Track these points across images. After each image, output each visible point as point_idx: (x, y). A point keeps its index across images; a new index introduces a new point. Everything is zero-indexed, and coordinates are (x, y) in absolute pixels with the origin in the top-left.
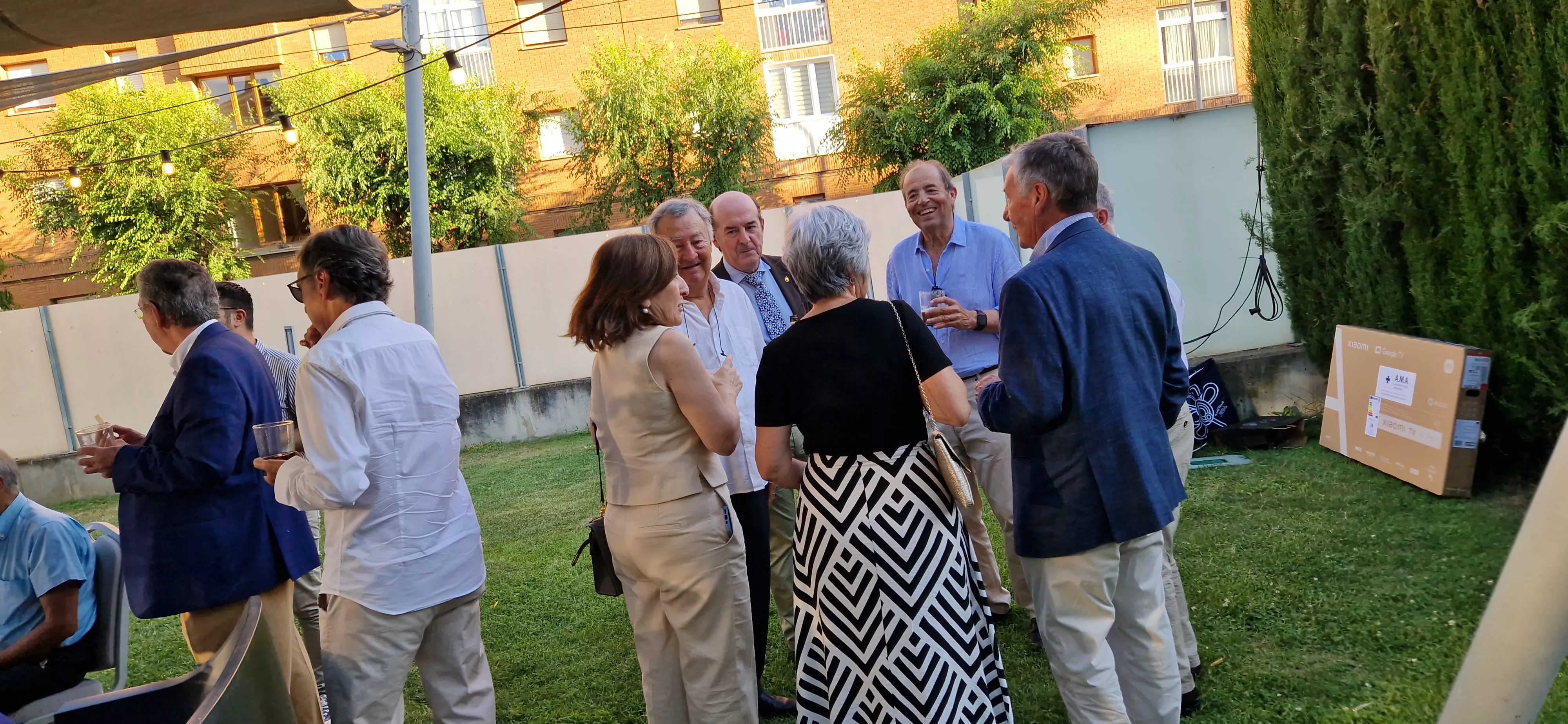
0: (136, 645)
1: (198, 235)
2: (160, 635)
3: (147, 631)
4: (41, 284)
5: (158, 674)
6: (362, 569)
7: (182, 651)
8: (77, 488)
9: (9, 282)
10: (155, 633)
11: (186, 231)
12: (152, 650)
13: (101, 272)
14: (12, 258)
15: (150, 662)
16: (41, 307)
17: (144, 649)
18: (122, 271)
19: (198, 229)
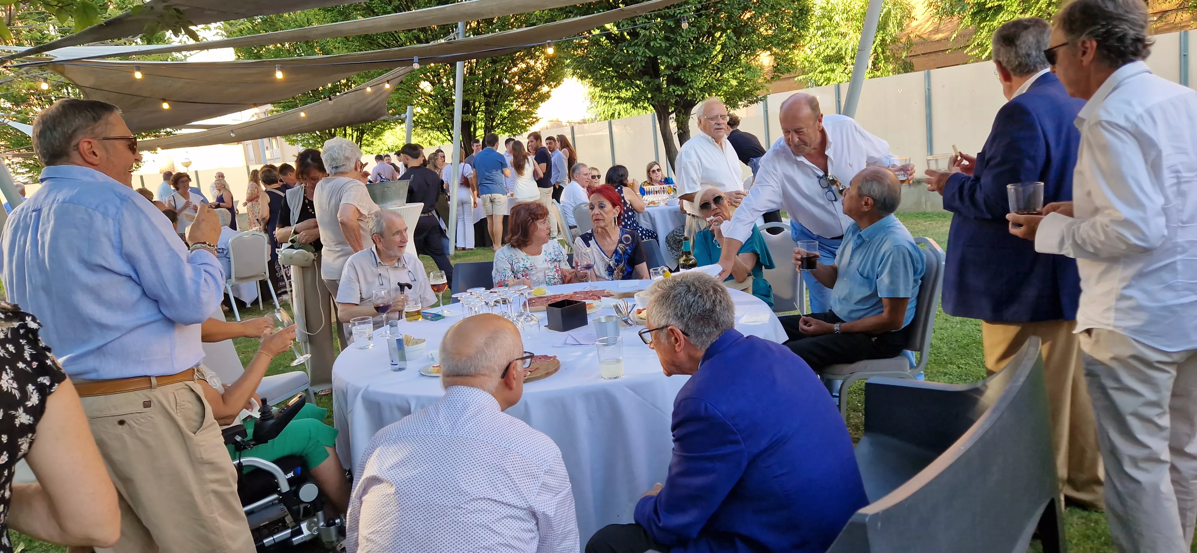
0: (943, 331)
1: (1049, 14)
2: (961, 329)
3: (953, 323)
4: (933, 56)
5: (954, 360)
6: (1139, 308)
7: (975, 346)
8: (929, 204)
9: (914, 56)
10: (958, 326)
11: (1041, 11)
12: (954, 339)
13: (972, 46)
14: (918, 38)
15: (950, 348)
16: (926, 71)
17: (948, 336)
18: (987, 46)
19: (1050, 8)
